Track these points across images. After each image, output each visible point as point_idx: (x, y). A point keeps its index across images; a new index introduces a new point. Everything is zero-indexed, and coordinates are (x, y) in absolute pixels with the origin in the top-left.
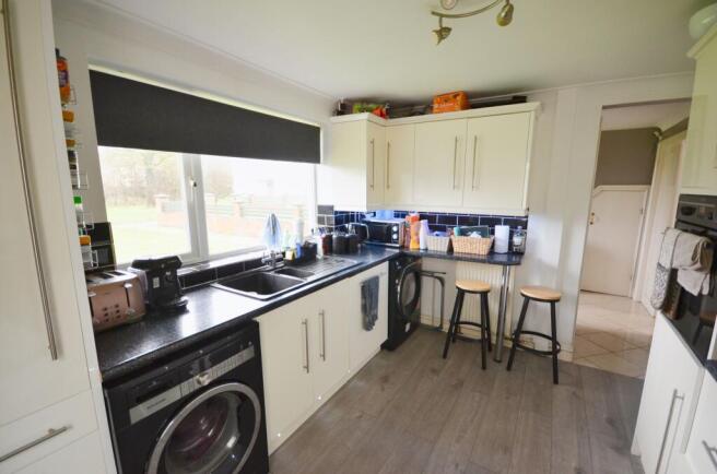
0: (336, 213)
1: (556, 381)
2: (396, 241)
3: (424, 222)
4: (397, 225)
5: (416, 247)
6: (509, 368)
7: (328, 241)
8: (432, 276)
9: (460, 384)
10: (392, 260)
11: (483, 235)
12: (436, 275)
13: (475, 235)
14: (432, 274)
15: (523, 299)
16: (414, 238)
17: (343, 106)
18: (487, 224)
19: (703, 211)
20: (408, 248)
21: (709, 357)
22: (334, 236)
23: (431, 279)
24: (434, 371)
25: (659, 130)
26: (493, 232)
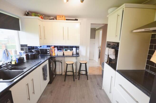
0: (28, 47)
1: (88, 79)
2: (49, 54)
3: (56, 48)
4: (49, 49)
5: (54, 55)
6: (79, 79)
7: (27, 56)
8: (59, 62)
9: (70, 86)
10: (49, 59)
11: (71, 50)
12: (59, 61)
13: (69, 51)
14: (58, 61)
15: (80, 63)
16: (54, 52)
17: (28, 13)
18: (71, 48)
19: (112, 44)
20: (52, 55)
21: (117, 69)
22: (29, 54)
23: (58, 62)
24: (63, 85)
25: (96, 29)
26: (72, 50)
